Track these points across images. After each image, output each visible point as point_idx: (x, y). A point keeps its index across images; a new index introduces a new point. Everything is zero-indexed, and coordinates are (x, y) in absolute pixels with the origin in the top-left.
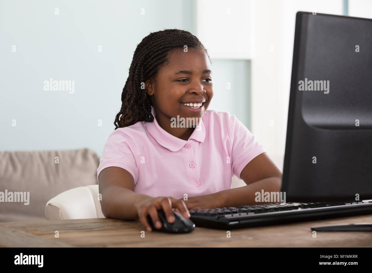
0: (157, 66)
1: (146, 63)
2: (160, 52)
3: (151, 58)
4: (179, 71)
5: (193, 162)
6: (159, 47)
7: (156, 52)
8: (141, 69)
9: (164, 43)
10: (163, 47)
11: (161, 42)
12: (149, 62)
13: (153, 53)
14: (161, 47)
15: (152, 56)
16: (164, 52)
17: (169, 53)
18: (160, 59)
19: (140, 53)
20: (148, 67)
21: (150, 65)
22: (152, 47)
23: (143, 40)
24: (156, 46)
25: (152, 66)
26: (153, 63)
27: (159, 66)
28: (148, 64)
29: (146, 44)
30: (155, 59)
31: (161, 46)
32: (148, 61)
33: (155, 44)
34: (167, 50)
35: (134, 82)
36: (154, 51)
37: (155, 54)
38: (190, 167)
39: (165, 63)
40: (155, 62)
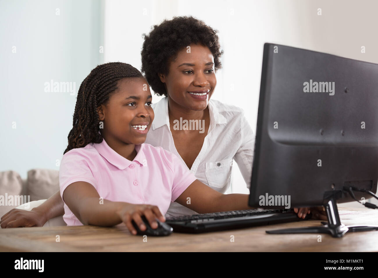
0: (108, 93)
1: (98, 92)
2: (111, 82)
3: (102, 87)
4: (129, 96)
5: (136, 180)
6: (109, 77)
7: (107, 81)
8: (94, 96)
9: (113, 74)
10: (113, 77)
11: (110, 74)
12: (101, 90)
13: (104, 83)
14: (111, 78)
15: (104, 85)
16: (114, 81)
17: (119, 82)
18: (111, 87)
19: (92, 83)
20: (100, 95)
21: (102, 93)
22: (102, 78)
23: (92, 71)
24: (106, 77)
25: (104, 94)
26: (105, 91)
27: (110, 94)
28: (99, 92)
29: (96, 75)
30: (106, 88)
31: (111, 76)
32: (99, 90)
33: (104, 75)
34: (117, 80)
35: (88, 109)
36: (105, 81)
37: (106, 83)
38: (134, 185)
39: (116, 91)
40: (107, 90)
